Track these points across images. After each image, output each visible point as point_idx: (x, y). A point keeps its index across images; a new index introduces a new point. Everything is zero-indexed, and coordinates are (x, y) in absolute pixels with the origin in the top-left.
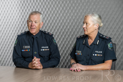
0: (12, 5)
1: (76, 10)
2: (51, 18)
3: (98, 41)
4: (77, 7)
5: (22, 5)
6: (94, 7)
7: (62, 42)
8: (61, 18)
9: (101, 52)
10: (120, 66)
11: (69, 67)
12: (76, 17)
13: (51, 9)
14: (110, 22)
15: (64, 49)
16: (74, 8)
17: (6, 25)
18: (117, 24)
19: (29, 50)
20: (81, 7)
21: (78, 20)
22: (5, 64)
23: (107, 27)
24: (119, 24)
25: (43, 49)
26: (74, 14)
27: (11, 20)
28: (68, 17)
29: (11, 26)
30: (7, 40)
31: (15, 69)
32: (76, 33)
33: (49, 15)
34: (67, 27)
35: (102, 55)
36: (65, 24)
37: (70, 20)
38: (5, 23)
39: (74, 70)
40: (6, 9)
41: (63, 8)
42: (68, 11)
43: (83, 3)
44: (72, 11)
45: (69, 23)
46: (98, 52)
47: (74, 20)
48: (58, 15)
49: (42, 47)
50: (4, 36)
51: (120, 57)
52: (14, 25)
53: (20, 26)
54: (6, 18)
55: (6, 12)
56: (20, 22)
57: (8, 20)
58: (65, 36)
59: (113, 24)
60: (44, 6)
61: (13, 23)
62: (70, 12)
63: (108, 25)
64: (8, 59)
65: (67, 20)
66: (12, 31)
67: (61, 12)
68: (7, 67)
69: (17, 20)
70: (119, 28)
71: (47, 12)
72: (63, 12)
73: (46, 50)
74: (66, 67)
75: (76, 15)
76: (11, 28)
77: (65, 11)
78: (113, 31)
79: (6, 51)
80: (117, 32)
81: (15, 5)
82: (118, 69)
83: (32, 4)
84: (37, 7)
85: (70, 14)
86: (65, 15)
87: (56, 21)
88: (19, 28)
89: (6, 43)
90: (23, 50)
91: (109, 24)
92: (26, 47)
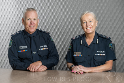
0: (10, 3)
1: (77, 9)
4: (79, 5)
5: (20, 3)
6: (97, 5)
7: (62, 42)
8: (62, 17)
13: (51, 7)
14: (114, 21)
15: (64, 50)
16: (75, 6)
18: (122, 23)
19: (27, 50)
20: (83, 5)
23: (111, 27)
25: (41, 48)
26: (75, 12)
27: (8, 19)
28: (69, 16)
29: (8, 25)
30: (4, 40)
31: (13, 70)
33: (49, 14)
34: (68, 26)
36: (66, 23)
37: (71, 19)
39: (76, 73)
40: (3, 7)
41: (63, 7)
44: (73, 9)
45: (70, 23)
46: (100, 52)
47: (75, 19)
49: (40, 47)
52: (12, 25)
53: (18, 25)
55: (3, 10)
57: (5, 19)
58: (66, 36)
59: (117, 23)
60: (43, 4)
61: (10, 22)
62: (71, 10)
63: (112, 25)
64: (5, 61)
65: (67, 19)
66: (9, 31)
67: (62, 10)
68: (4, 69)
69: (15, 19)
71: (47, 11)
72: (64, 10)
73: (45, 49)
75: (78, 14)
77: (65, 10)
78: (117, 31)
79: (3, 52)
80: (121, 32)
81: (13, 3)
83: (31, 2)
84: (36, 5)
85: (71, 13)
86: (66, 13)
87: (56, 20)
90: (20, 51)
91: (113, 23)
92: (23, 47)
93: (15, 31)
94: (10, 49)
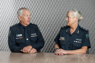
0: (9, 4)
1: (59, 8)
2: (39, 14)
3: (78, 31)
4: (60, 5)
5: (17, 3)
6: (73, 5)
7: (48, 32)
8: (47, 13)
9: (81, 40)
10: (93, 51)
11: (53, 52)
12: (59, 13)
13: (39, 7)
14: (86, 17)
16: (57, 5)
17: (4, 19)
18: (91, 18)
20: (63, 5)
21: (60, 15)
22: (3, 49)
23: (83, 21)
24: (93, 18)
26: (57, 10)
27: (8, 15)
28: (53, 13)
30: (5, 31)
31: (11, 53)
32: (59, 25)
33: (38, 11)
34: (52, 20)
35: (81, 42)
36: (50, 18)
37: (54, 15)
38: (3, 17)
41: (49, 6)
42: (53, 8)
43: (65, 2)
44: (56, 8)
45: (53, 18)
46: (78, 40)
47: (57, 15)
48: (45, 11)
50: (2, 28)
51: (93, 44)
52: (11, 19)
54: (4, 13)
55: (4, 9)
56: (15, 17)
57: (5, 15)
58: (50, 27)
59: (88, 18)
60: (33, 5)
61: (9, 17)
63: (84, 19)
64: (5, 45)
65: (51, 15)
66: (8, 24)
67: (47, 9)
69: (13, 15)
70: (92, 22)
71: (36, 9)
73: (35, 36)
74: (51, 52)
75: (59, 11)
76: (8, 21)
77: (50, 8)
78: (88, 24)
79: (4, 39)
80: (91, 24)
81: (11, 4)
82: (92, 54)
83: (24, 3)
84: (28, 5)
85: (54, 10)
86: (50, 11)
87: (43, 16)
88: (14, 22)
89: (4, 33)
93: (13, 24)
94: (9, 37)
